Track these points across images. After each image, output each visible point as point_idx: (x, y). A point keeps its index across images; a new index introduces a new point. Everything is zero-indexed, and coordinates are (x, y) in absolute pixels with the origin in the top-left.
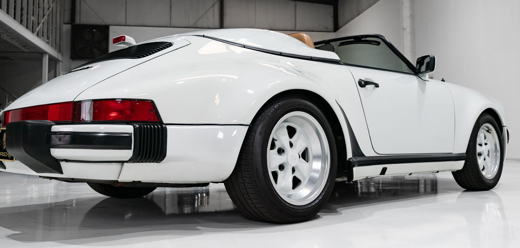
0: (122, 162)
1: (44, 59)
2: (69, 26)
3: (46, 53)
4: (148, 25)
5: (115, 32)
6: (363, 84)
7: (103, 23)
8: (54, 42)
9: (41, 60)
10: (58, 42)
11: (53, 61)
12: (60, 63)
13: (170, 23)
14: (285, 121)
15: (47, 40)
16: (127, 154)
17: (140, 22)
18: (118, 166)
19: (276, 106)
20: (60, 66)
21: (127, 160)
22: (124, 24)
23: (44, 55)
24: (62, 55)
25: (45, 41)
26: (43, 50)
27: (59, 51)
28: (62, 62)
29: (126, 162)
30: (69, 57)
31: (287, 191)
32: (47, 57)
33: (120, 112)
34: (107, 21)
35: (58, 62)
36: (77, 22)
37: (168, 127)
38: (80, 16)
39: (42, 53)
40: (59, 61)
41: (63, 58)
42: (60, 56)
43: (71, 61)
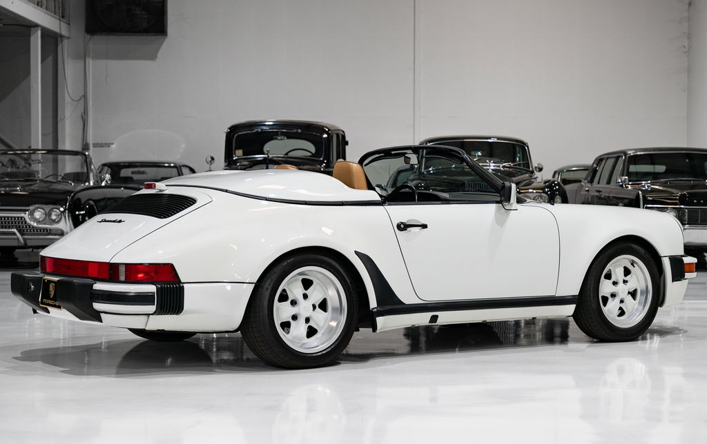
0: (148, 315)
1: (32, 39)
3: (36, 26)
6: (403, 227)
11: (51, 40)
12: (66, 42)
14: (300, 274)
16: (152, 308)
18: (145, 317)
19: (285, 263)
20: (65, 48)
21: (152, 313)
23: (32, 29)
24: (69, 24)
26: (30, 21)
28: (69, 38)
29: (152, 314)
30: (83, 29)
31: (301, 339)
32: (39, 32)
33: (146, 273)
35: (59, 39)
37: (185, 285)
39: (29, 26)
40: (62, 36)
41: (70, 31)
42: (64, 25)
43: (88, 36)
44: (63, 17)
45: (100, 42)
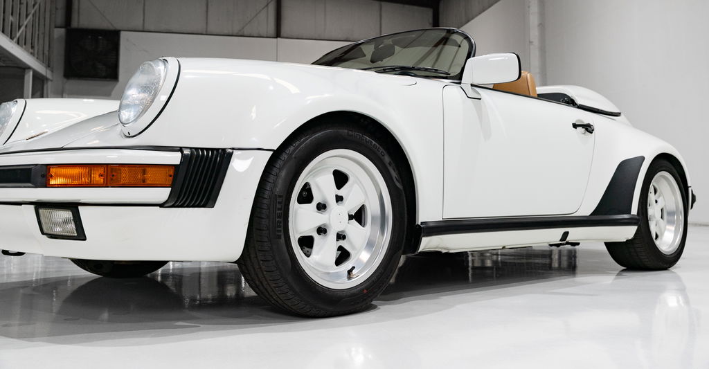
1: (26, 77)
2: (62, 31)
3: (29, 68)
4: (174, 31)
5: (127, 40)
7: (111, 28)
8: (41, 53)
9: (22, 78)
10: (46, 52)
11: (39, 80)
12: (50, 83)
13: (207, 28)
15: (31, 50)
17: (163, 27)
20: (49, 87)
22: (141, 29)
23: (27, 71)
24: (52, 71)
25: (28, 51)
26: (25, 64)
27: (48, 66)
28: (52, 81)
30: (62, 74)
32: (31, 73)
34: (117, 25)
35: (45, 82)
36: (74, 24)
38: (79, 16)
39: (24, 68)
40: (47, 79)
41: (52, 76)
42: (49, 72)
43: (65, 80)
44: (49, 66)
45: (73, 84)
